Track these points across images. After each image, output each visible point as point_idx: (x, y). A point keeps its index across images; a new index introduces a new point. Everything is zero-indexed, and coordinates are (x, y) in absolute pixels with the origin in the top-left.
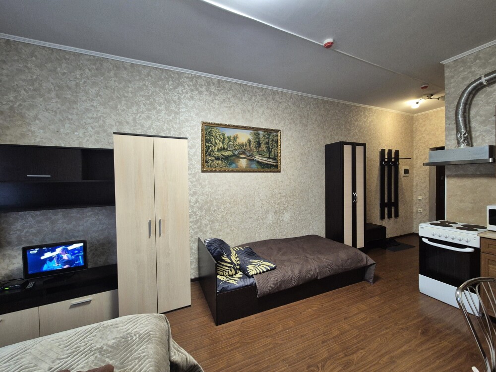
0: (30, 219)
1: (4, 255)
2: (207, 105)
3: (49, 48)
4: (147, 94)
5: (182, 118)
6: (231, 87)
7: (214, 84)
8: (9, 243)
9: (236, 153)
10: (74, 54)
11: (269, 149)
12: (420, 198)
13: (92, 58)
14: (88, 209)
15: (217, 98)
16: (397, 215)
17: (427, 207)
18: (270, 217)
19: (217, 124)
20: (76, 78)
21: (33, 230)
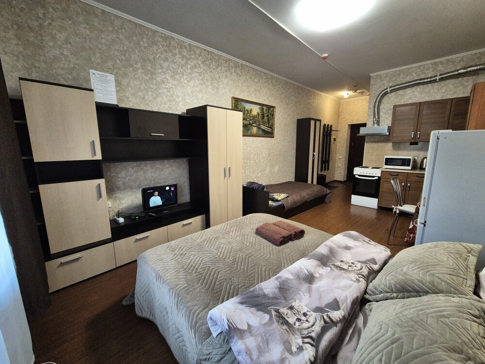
0: (131, 169)
1: (116, 197)
8: (118, 188)
9: (251, 122)
11: (268, 120)
12: (340, 157)
16: (328, 169)
17: (344, 163)
19: (241, 100)
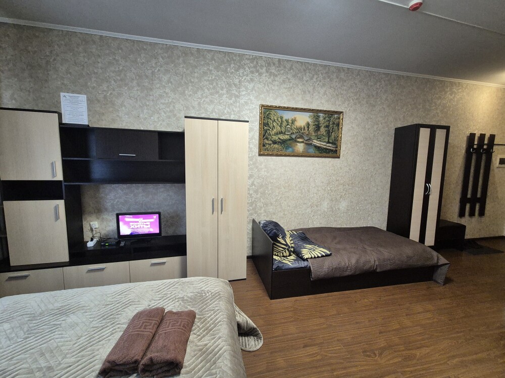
0: (120, 191)
2: (266, 87)
3: (130, 40)
4: (210, 78)
5: (242, 101)
6: (292, 65)
7: (274, 64)
9: (294, 136)
10: (151, 44)
11: (329, 133)
13: (165, 46)
14: (161, 185)
15: (276, 79)
16: (482, 213)
18: (325, 205)
19: (276, 107)
20: (152, 67)
21: (122, 200)
